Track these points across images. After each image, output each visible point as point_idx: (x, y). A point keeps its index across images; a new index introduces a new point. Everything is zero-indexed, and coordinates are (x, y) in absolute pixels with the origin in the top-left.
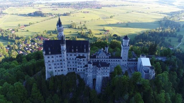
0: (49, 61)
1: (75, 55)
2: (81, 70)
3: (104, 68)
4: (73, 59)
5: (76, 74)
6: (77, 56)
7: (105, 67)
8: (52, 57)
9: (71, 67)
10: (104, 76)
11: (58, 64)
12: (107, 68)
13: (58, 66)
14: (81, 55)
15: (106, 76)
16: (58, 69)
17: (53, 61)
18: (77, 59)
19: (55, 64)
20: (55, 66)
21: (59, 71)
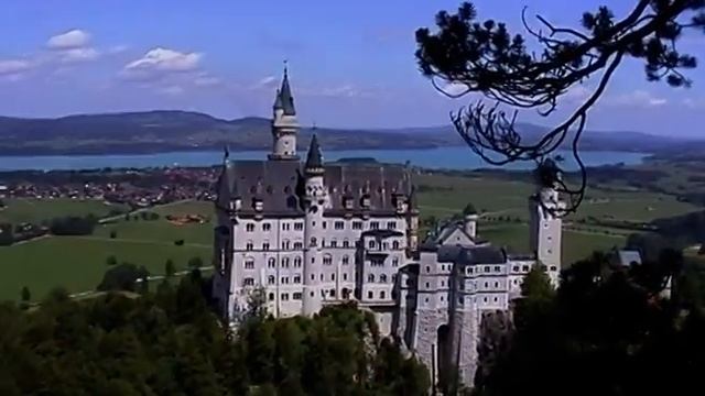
0: (250, 247)
1: (357, 225)
2: (383, 293)
3: (487, 269)
4: (346, 244)
5: (360, 311)
6: (367, 228)
7: (492, 266)
8: (266, 227)
9: (332, 285)
10: (485, 306)
11: (286, 263)
12: (497, 269)
13: (284, 273)
14: (383, 223)
15: (494, 307)
16: (283, 288)
17: (266, 246)
18: (368, 239)
19: (272, 263)
20: (272, 271)
21: (285, 296)
